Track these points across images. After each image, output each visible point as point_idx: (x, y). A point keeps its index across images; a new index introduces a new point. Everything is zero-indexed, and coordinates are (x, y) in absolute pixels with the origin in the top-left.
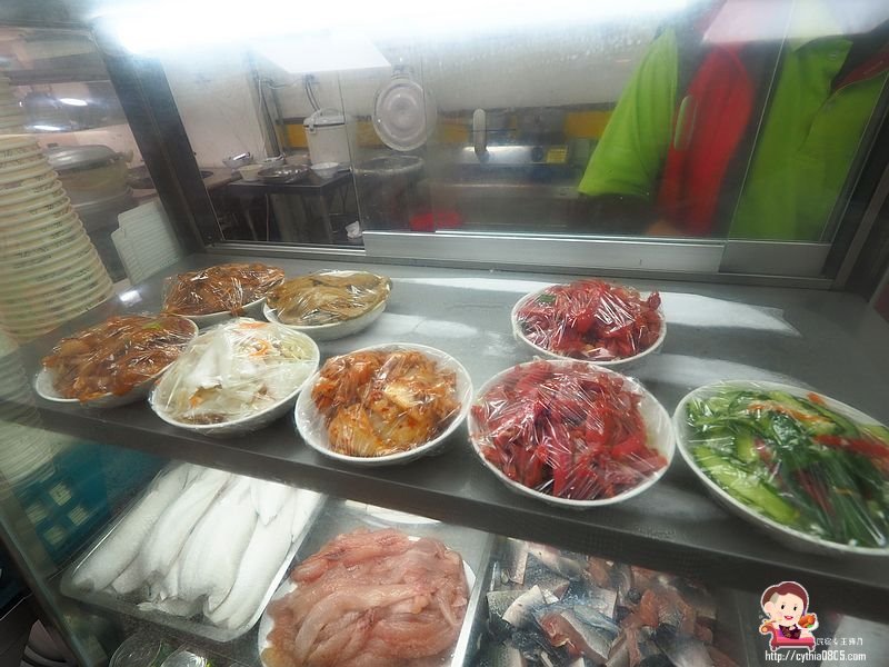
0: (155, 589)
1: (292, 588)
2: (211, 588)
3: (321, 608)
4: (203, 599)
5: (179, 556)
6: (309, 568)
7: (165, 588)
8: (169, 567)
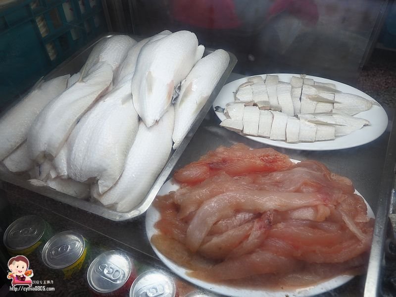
0: (46, 167)
1: (175, 188)
2: (102, 172)
3: (212, 205)
4: (92, 182)
5: (68, 141)
6: (193, 172)
7: (55, 168)
8: (58, 150)
